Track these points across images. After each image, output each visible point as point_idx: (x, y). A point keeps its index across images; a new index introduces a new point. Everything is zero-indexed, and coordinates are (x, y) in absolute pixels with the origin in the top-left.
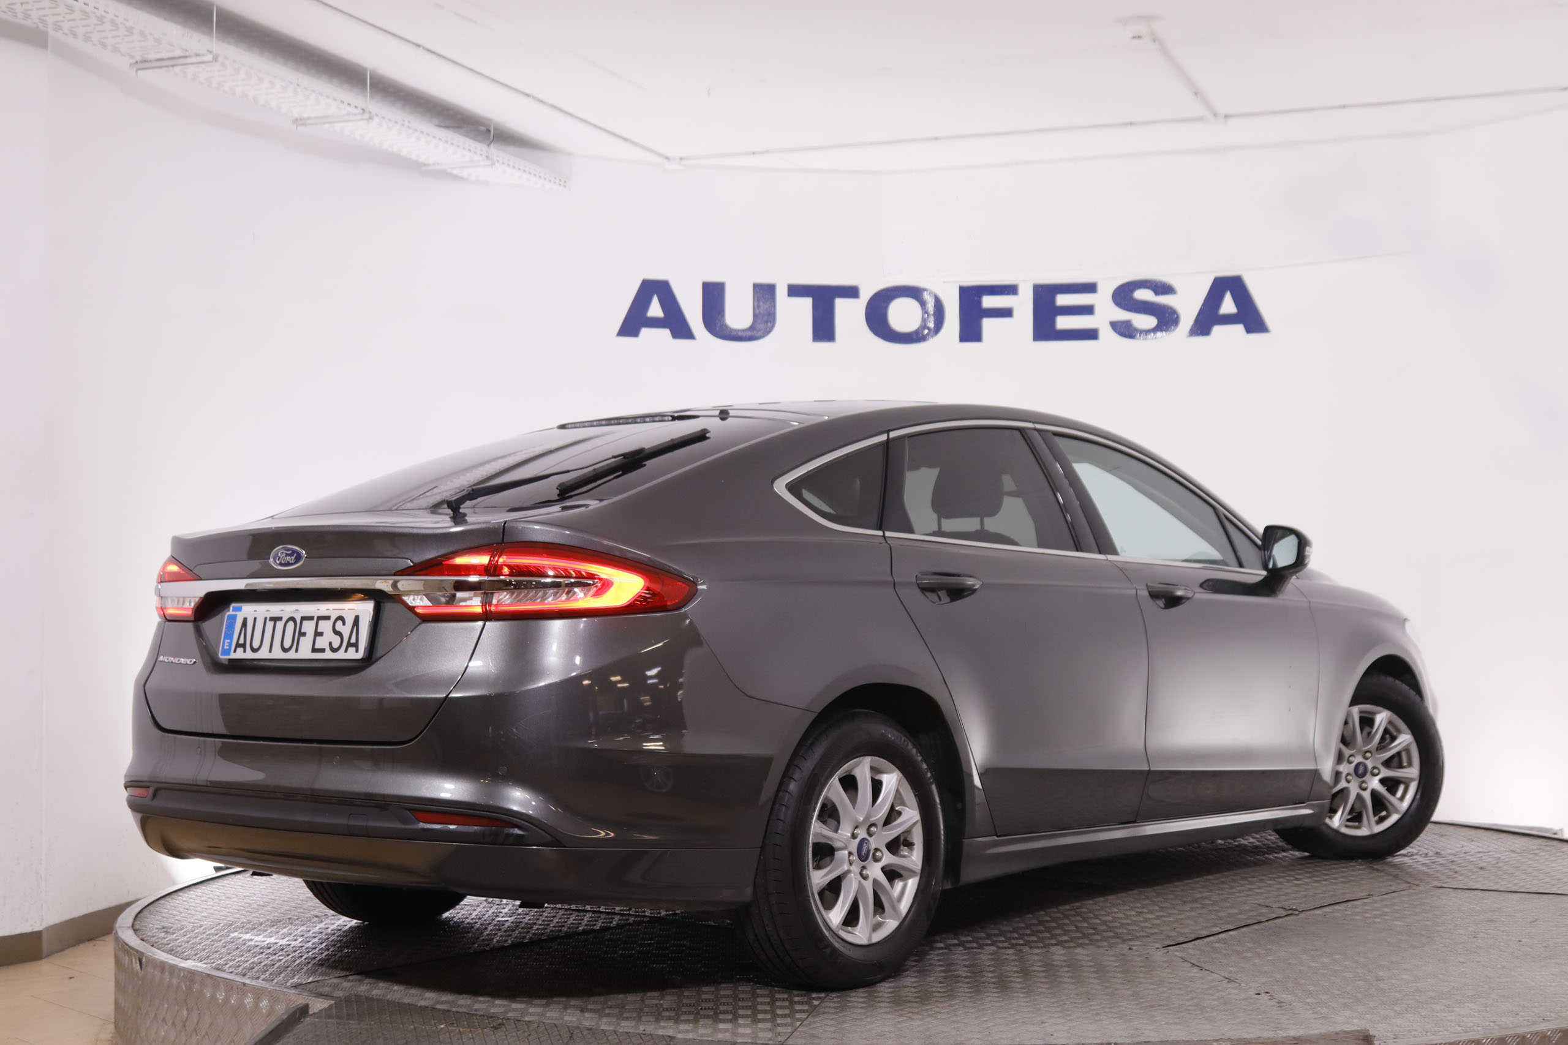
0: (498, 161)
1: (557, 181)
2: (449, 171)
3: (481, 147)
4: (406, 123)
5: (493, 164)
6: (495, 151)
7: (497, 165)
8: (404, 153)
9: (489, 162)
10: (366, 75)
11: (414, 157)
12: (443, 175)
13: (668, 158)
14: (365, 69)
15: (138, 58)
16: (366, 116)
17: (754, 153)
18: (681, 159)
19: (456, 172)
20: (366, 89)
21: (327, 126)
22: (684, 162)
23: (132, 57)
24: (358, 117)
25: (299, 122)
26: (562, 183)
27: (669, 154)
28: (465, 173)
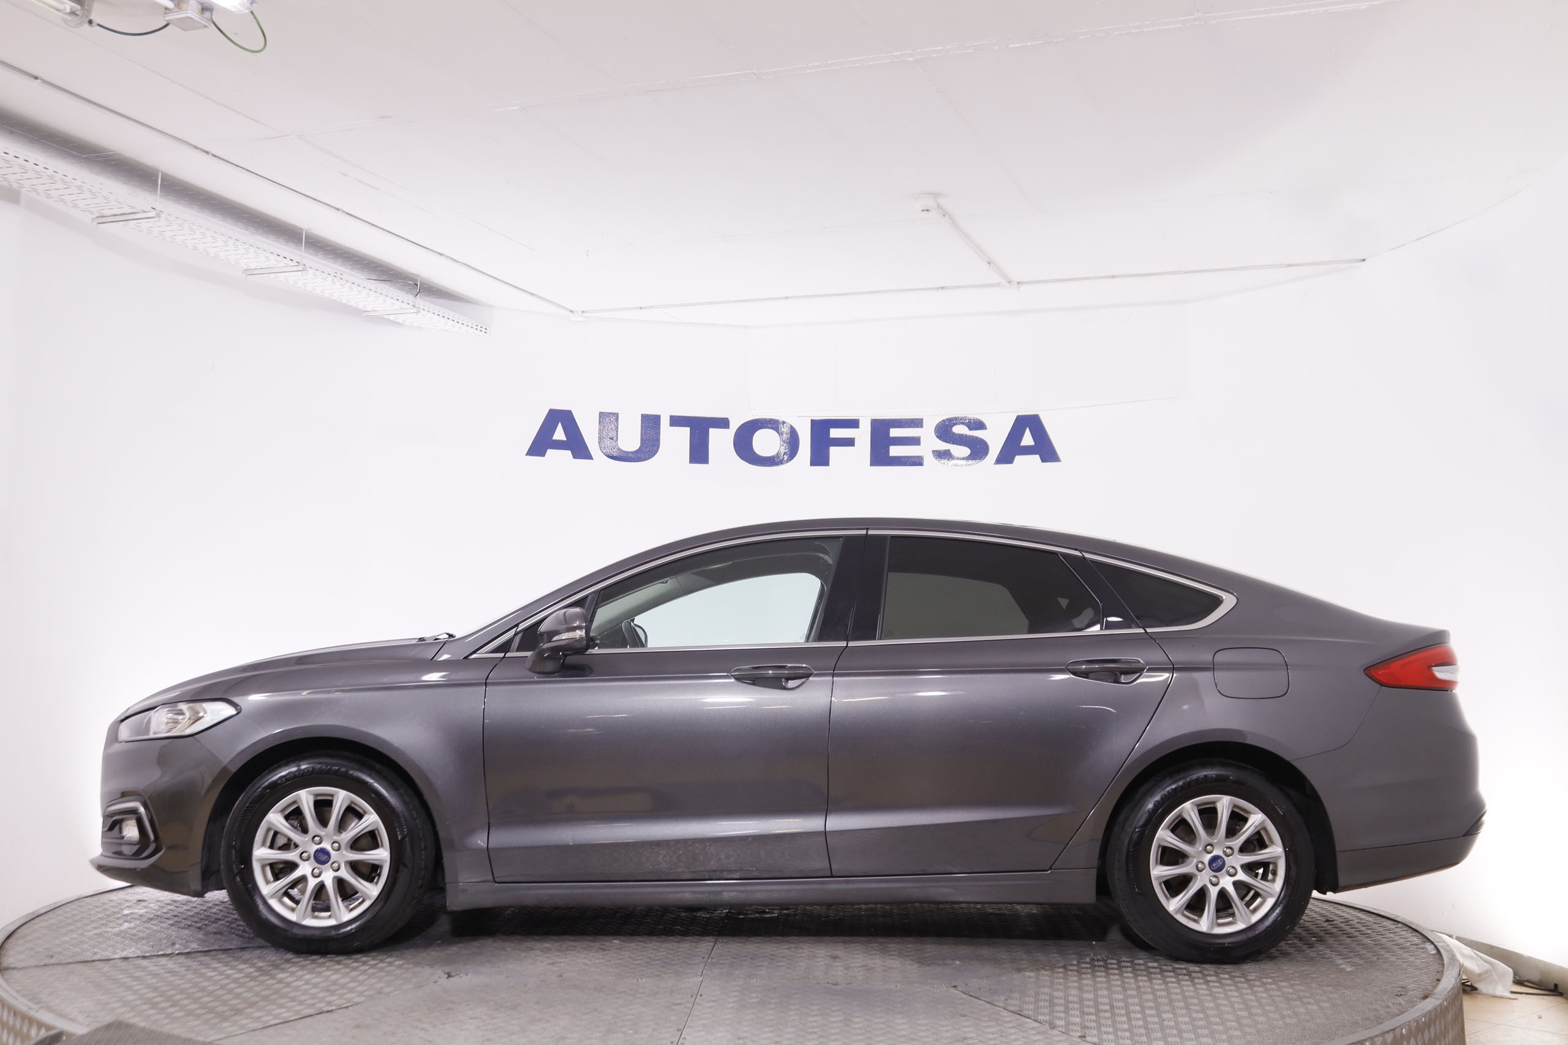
0: (423, 309)
1: (479, 328)
2: (386, 317)
3: (409, 298)
4: (338, 275)
5: (418, 312)
6: (422, 302)
7: (422, 311)
8: (344, 301)
9: (415, 310)
10: (302, 235)
11: (352, 303)
12: (381, 320)
13: (572, 311)
14: (302, 229)
15: (97, 214)
16: (300, 268)
17: (641, 308)
18: (583, 312)
19: (392, 318)
20: (302, 246)
21: (272, 276)
22: (584, 315)
23: (91, 213)
24: (294, 269)
25: (249, 272)
26: (484, 330)
27: (572, 309)
28: (400, 319)
